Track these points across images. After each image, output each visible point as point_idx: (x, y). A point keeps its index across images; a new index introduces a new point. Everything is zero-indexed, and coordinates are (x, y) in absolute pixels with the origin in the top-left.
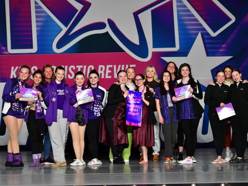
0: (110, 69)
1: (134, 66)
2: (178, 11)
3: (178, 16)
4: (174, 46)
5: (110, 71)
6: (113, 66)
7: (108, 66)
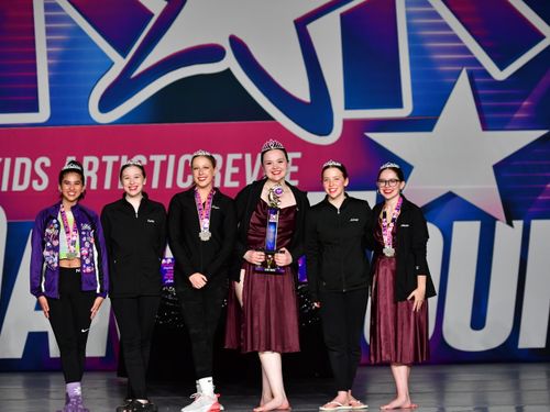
0: (235, 163)
1: (298, 155)
2: (409, 16)
3: (410, 27)
4: (399, 105)
5: (236, 170)
6: (244, 157)
7: (231, 157)
